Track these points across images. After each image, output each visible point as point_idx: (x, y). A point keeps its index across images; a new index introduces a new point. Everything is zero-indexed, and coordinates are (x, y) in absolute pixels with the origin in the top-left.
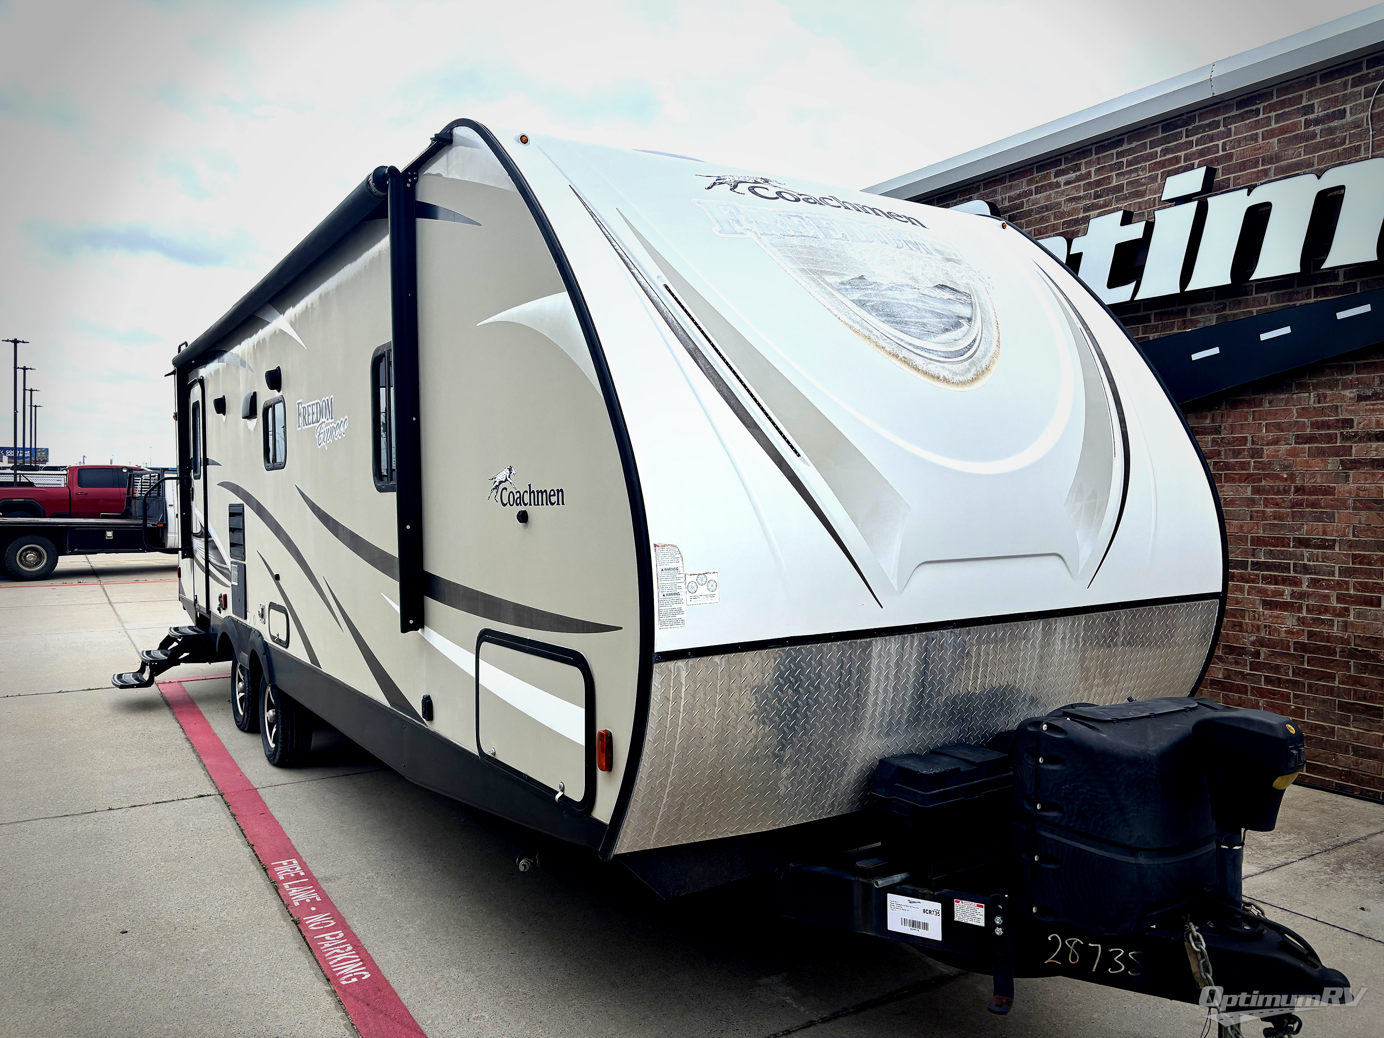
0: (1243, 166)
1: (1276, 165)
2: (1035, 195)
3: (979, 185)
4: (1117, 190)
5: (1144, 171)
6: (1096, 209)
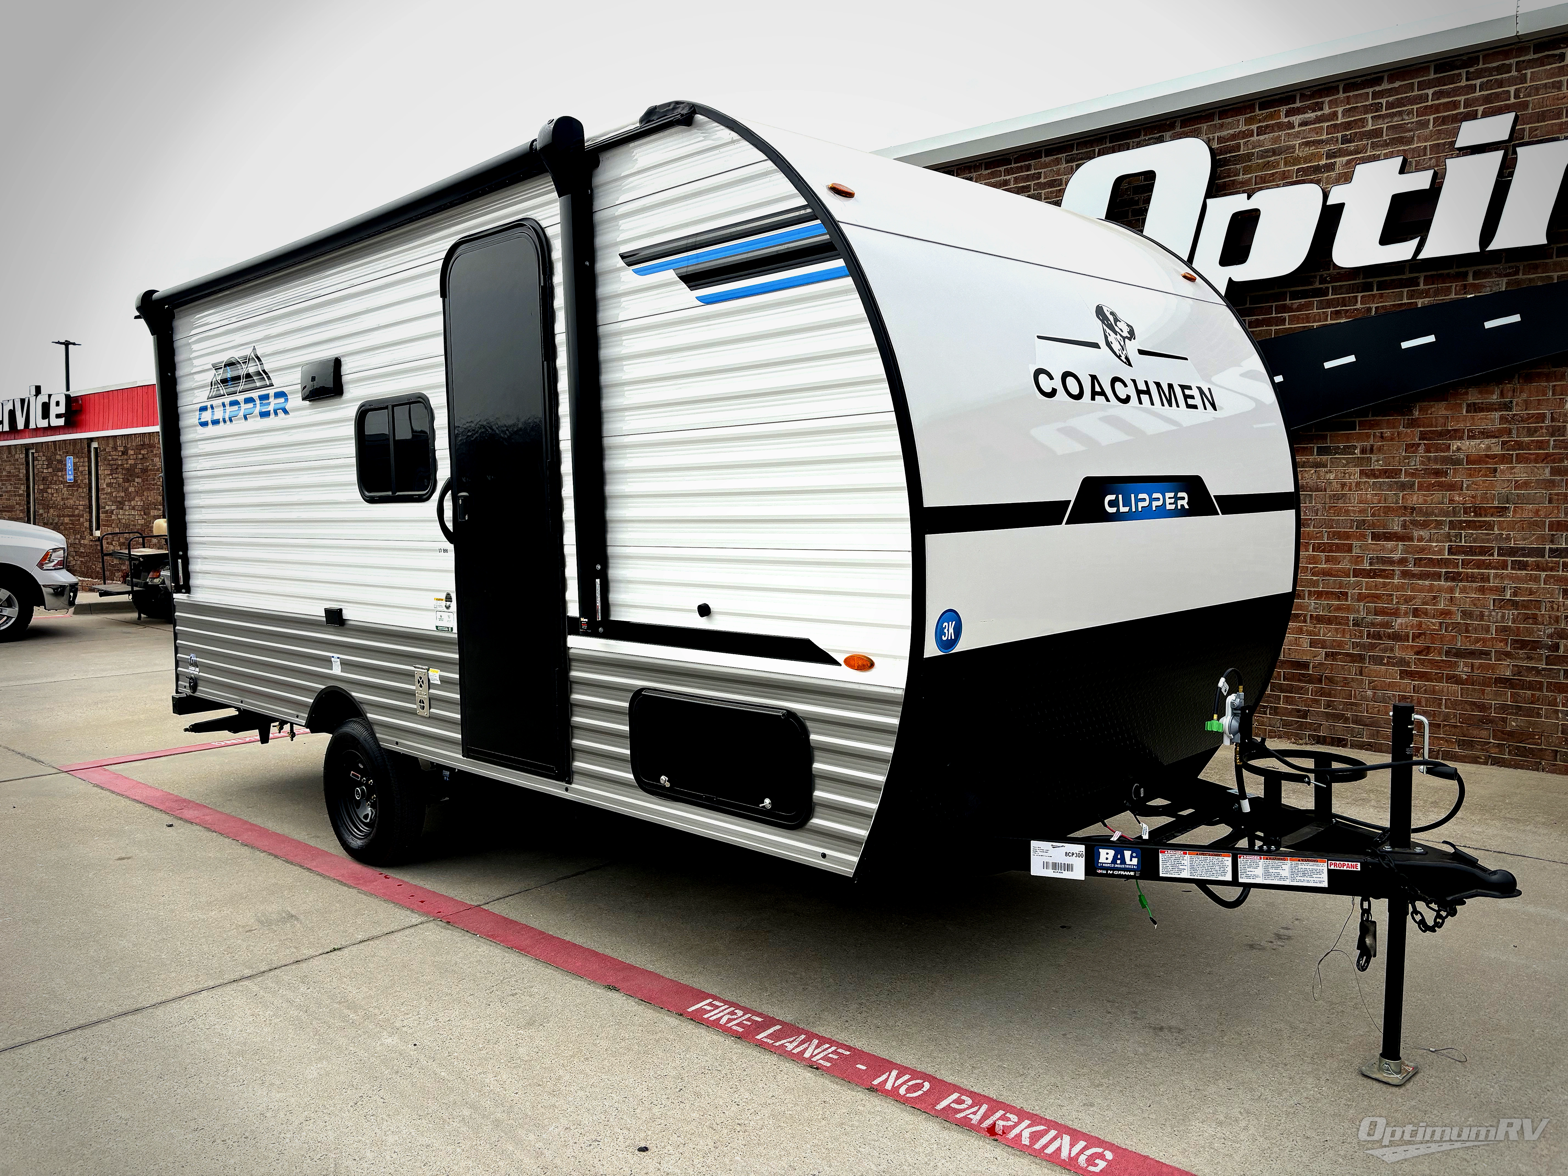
2: (1257, 136)
3: (1175, 122)
4: (1375, 135)
5: (1411, 116)
6: (1344, 156)
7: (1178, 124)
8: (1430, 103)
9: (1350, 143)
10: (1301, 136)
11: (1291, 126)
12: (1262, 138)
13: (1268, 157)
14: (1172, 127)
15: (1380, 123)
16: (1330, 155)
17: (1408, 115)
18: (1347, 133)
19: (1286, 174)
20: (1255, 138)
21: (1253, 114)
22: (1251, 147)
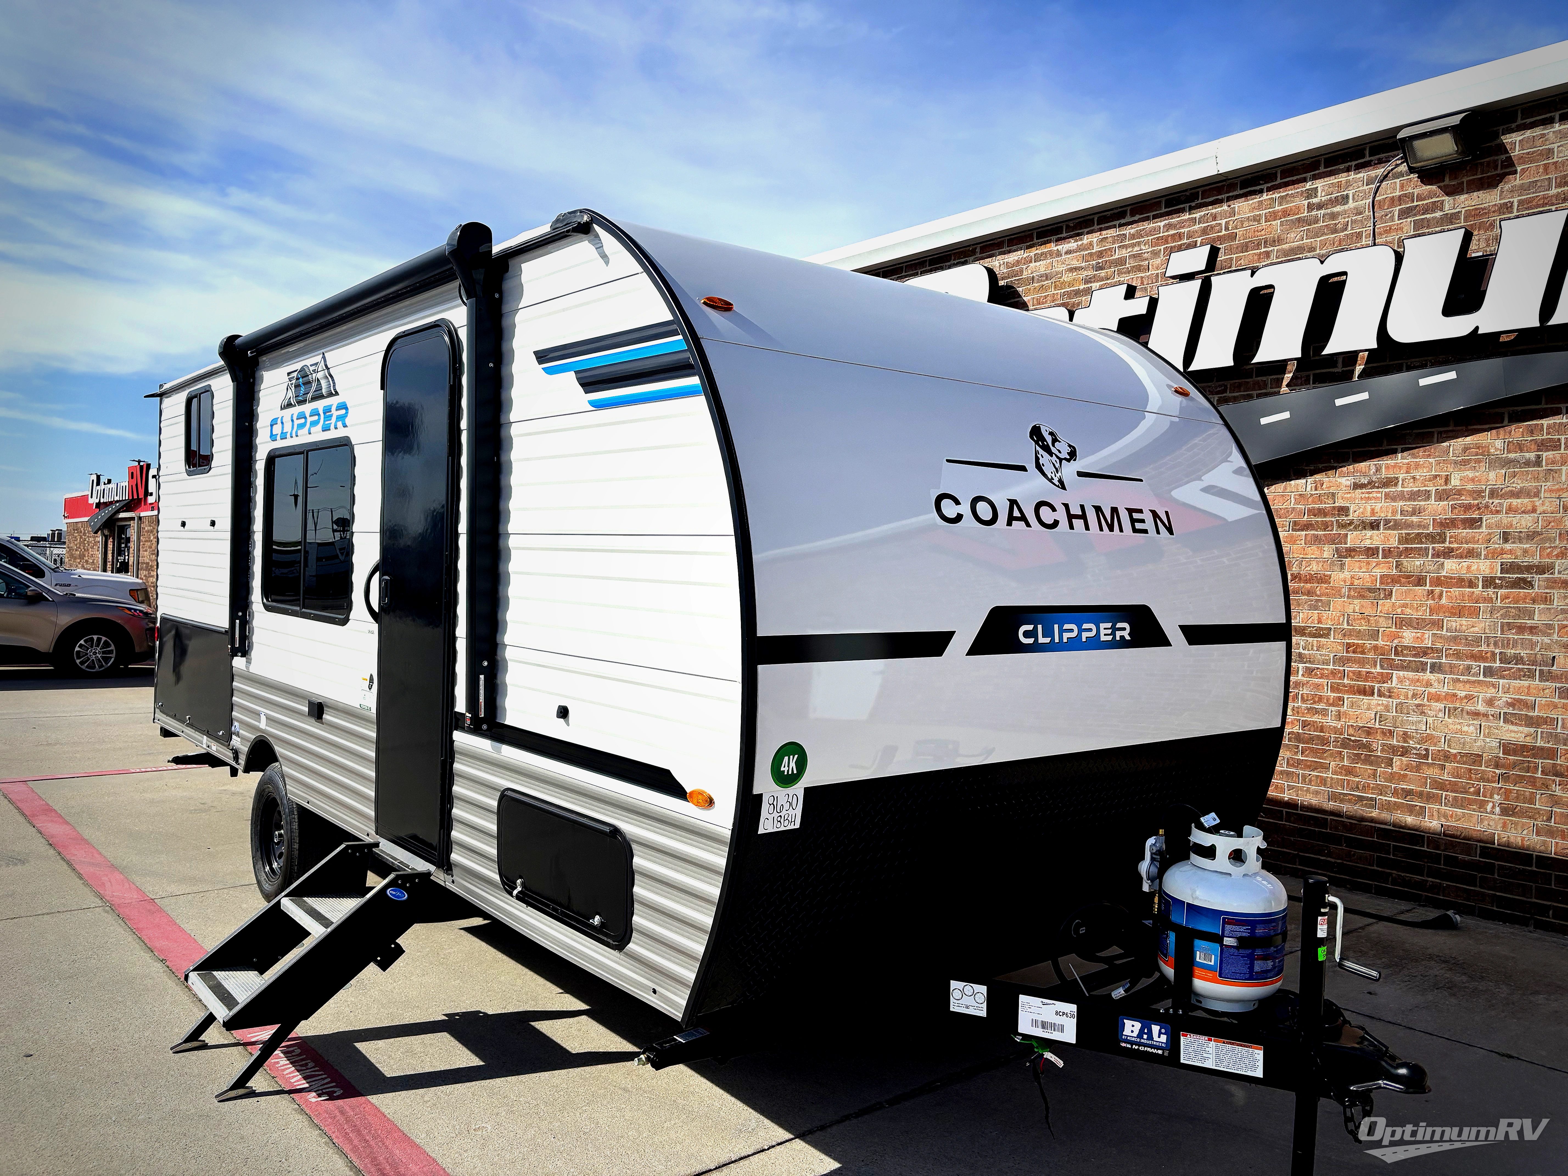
0: (1245, 248)
1: (1277, 247)
2: (1035, 262)
3: (976, 248)
4: (1120, 263)
5: (1147, 246)
6: (1098, 281)
7: (978, 250)
8: (1161, 235)
9: (1102, 270)
10: (1067, 263)
11: (1059, 254)
12: (1038, 264)
13: (1042, 281)
14: (973, 252)
15: (1123, 253)
16: (1087, 281)
17: (1145, 245)
18: (1100, 261)
19: (1056, 296)
20: (1033, 265)
21: (1032, 243)
22: (1030, 272)
